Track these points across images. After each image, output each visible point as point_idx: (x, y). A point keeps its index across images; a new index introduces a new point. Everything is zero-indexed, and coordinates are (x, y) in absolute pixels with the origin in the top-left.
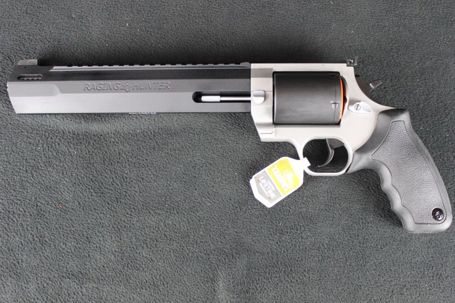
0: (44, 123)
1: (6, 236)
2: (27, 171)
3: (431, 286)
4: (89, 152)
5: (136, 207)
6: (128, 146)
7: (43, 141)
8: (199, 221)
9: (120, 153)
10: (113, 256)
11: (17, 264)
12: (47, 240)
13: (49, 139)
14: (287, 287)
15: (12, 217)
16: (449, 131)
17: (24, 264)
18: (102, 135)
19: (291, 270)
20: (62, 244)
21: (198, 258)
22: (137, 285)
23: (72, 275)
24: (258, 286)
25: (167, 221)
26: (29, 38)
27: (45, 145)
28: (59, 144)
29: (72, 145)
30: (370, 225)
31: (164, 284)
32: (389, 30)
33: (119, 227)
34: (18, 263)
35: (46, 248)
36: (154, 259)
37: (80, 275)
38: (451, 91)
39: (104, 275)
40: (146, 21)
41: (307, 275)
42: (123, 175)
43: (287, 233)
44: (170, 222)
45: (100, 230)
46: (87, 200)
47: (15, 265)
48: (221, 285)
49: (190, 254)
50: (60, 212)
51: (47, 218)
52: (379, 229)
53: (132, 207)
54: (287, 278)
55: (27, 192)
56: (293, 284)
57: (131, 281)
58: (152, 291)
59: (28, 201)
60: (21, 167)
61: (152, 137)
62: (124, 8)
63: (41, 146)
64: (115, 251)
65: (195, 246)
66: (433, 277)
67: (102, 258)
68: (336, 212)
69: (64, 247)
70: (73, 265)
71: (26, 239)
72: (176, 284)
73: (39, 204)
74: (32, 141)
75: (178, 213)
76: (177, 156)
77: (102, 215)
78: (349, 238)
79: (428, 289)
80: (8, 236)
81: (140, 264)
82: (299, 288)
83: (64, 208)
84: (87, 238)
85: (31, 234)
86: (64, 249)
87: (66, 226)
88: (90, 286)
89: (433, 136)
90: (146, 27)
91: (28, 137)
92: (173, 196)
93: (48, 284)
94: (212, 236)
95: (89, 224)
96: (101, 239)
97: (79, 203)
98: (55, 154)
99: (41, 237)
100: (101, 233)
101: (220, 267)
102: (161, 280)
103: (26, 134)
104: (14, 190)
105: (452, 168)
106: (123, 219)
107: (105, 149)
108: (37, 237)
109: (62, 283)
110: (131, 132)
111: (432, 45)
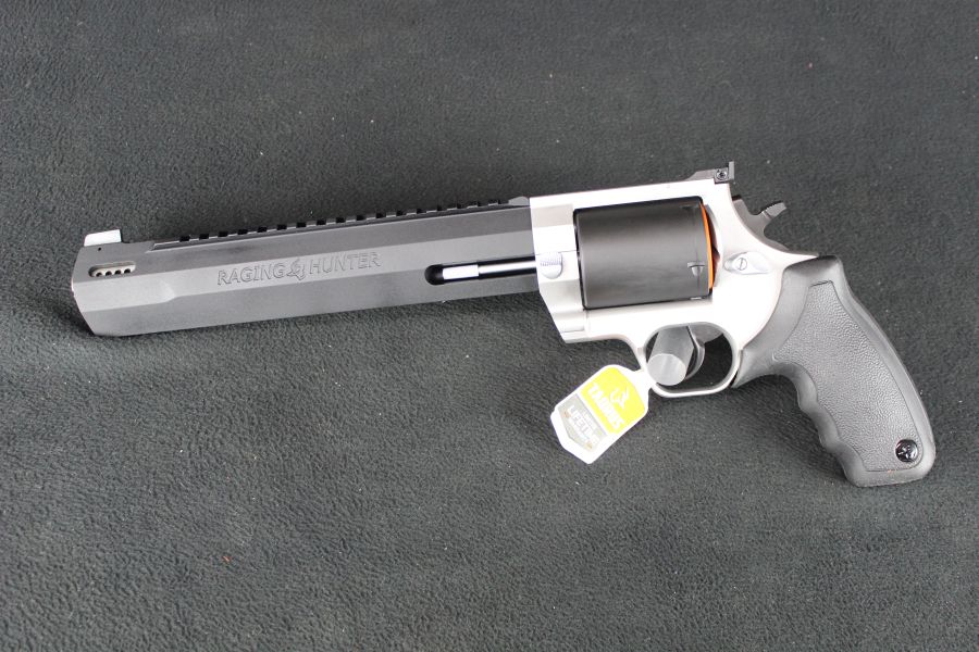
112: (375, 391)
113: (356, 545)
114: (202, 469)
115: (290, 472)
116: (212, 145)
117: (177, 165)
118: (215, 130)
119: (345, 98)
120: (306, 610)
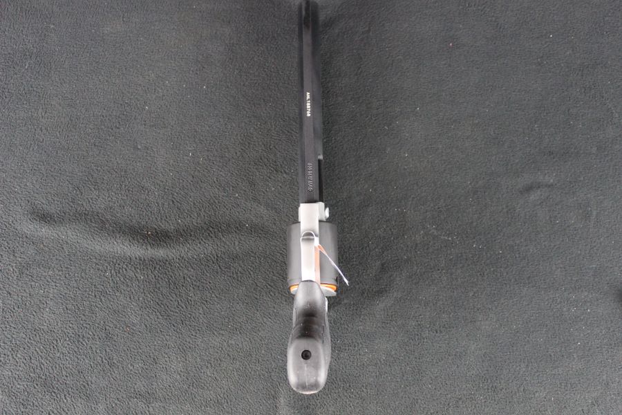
0: (111, 250)
1: (76, 359)
2: (95, 296)
3: (486, 398)
4: (155, 277)
5: (200, 329)
6: (192, 270)
7: (111, 267)
8: (261, 340)
9: (184, 278)
10: (178, 376)
11: (86, 386)
12: (116, 362)
13: (117, 265)
14: (346, 402)
15: (81, 340)
16: (501, 247)
17: (93, 385)
18: (167, 261)
19: (350, 386)
20: (129, 366)
21: (260, 376)
22: (202, 403)
23: (139, 395)
24: (318, 402)
25: (230, 342)
26: (97, 170)
27: (113, 271)
28: (126, 270)
29: (139, 271)
30: (425, 340)
31: (227, 403)
32: (442, 152)
33: (185, 348)
34: (88, 384)
35: (115, 370)
36: (218, 378)
37: (147, 395)
38: (503, 209)
39: (170, 395)
40: (208, 151)
41: (364, 390)
42: (187, 298)
43: (346, 350)
44: (233, 342)
45: (166, 351)
46: (153, 322)
47: (84, 387)
48: (282, 401)
49: (253, 373)
50: (127, 335)
51: (115, 341)
52: (434, 344)
53: (197, 328)
54: (346, 394)
55: (96, 317)
56: (351, 399)
57: (196, 400)
58: (216, 409)
59: (97, 325)
60: (90, 293)
61: (215, 262)
62: (187, 138)
63: (109, 271)
64: (181, 371)
65: (257, 364)
66: (488, 389)
67: (168, 378)
68: (392, 329)
69: (131, 368)
70: (140, 385)
71: (95, 362)
72: (240, 402)
73: (107, 328)
74: (101, 268)
75: (240, 333)
76: (239, 279)
77: (168, 337)
78: (405, 353)
79: (483, 401)
80: (78, 359)
81: (204, 383)
82: (358, 403)
83: (132, 331)
84: (154, 359)
85: (100, 356)
86: (131, 370)
87: (133, 348)
88: (157, 406)
89: (486, 254)
90: (208, 156)
91: (97, 264)
92: (236, 318)
93: (116, 404)
94: (273, 355)
95: (155, 345)
96: (167, 359)
97: (146, 326)
98: (122, 279)
99: (109, 359)
100: (167, 354)
101: (281, 384)
102: (225, 398)
103: (95, 260)
104: (84, 315)
105: (505, 284)
106: (188, 340)
107: (171, 273)
108: (106, 359)
109: (130, 403)
110: (195, 257)
111: (484, 165)
112: (200, 243)
113: (188, 323)
114: (117, 283)
115: (158, 286)
116: (122, 103)
117: (104, 114)
118: (123, 93)
119: (191, 72)
120: (164, 355)
